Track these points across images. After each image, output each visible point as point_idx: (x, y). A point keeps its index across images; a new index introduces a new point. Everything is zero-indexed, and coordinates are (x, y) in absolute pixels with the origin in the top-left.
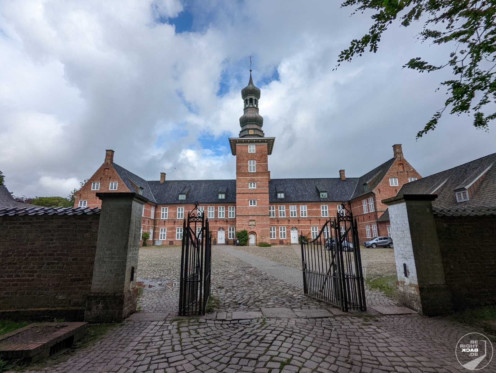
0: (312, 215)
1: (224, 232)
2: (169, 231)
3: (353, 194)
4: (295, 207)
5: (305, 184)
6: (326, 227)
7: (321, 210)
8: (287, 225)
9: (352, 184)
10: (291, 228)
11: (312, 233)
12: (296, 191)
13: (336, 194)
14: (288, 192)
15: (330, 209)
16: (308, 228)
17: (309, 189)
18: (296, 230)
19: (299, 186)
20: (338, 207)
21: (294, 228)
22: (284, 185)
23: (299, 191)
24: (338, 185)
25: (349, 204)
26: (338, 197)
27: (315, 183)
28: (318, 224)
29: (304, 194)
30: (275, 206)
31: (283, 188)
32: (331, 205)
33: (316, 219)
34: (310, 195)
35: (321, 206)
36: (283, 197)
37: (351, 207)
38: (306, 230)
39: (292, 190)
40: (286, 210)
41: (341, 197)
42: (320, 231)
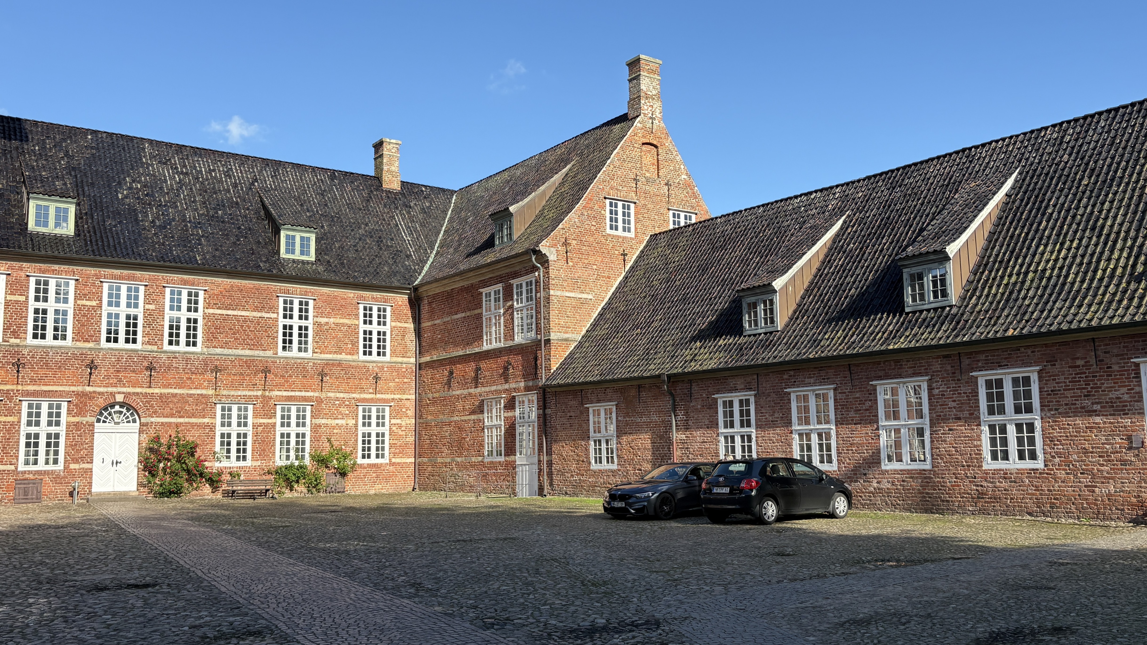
0: (225, 345)
3: (431, 260)
4: (137, 290)
5: (202, 178)
6: (294, 409)
7: (277, 320)
8: (80, 389)
9: (425, 212)
10: (97, 409)
11: (218, 440)
12: (150, 204)
13: (357, 251)
14: (101, 202)
15: (323, 320)
16: (197, 410)
17: (224, 206)
18: (131, 419)
19: (166, 182)
20: (361, 312)
21: (121, 406)
22: (79, 164)
23: (165, 206)
24: (369, 210)
25: (410, 300)
26: (368, 267)
27: (256, 180)
28: (255, 393)
29: (196, 227)
30: (9, 274)
31: (71, 175)
32: (329, 300)
33: (249, 367)
34: (228, 239)
35: (281, 300)
36: (69, 229)
37: (417, 319)
38: (187, 420)
39: (126, 197)
40: (79, 302)
41: (380, 263)
42: (260, 429)
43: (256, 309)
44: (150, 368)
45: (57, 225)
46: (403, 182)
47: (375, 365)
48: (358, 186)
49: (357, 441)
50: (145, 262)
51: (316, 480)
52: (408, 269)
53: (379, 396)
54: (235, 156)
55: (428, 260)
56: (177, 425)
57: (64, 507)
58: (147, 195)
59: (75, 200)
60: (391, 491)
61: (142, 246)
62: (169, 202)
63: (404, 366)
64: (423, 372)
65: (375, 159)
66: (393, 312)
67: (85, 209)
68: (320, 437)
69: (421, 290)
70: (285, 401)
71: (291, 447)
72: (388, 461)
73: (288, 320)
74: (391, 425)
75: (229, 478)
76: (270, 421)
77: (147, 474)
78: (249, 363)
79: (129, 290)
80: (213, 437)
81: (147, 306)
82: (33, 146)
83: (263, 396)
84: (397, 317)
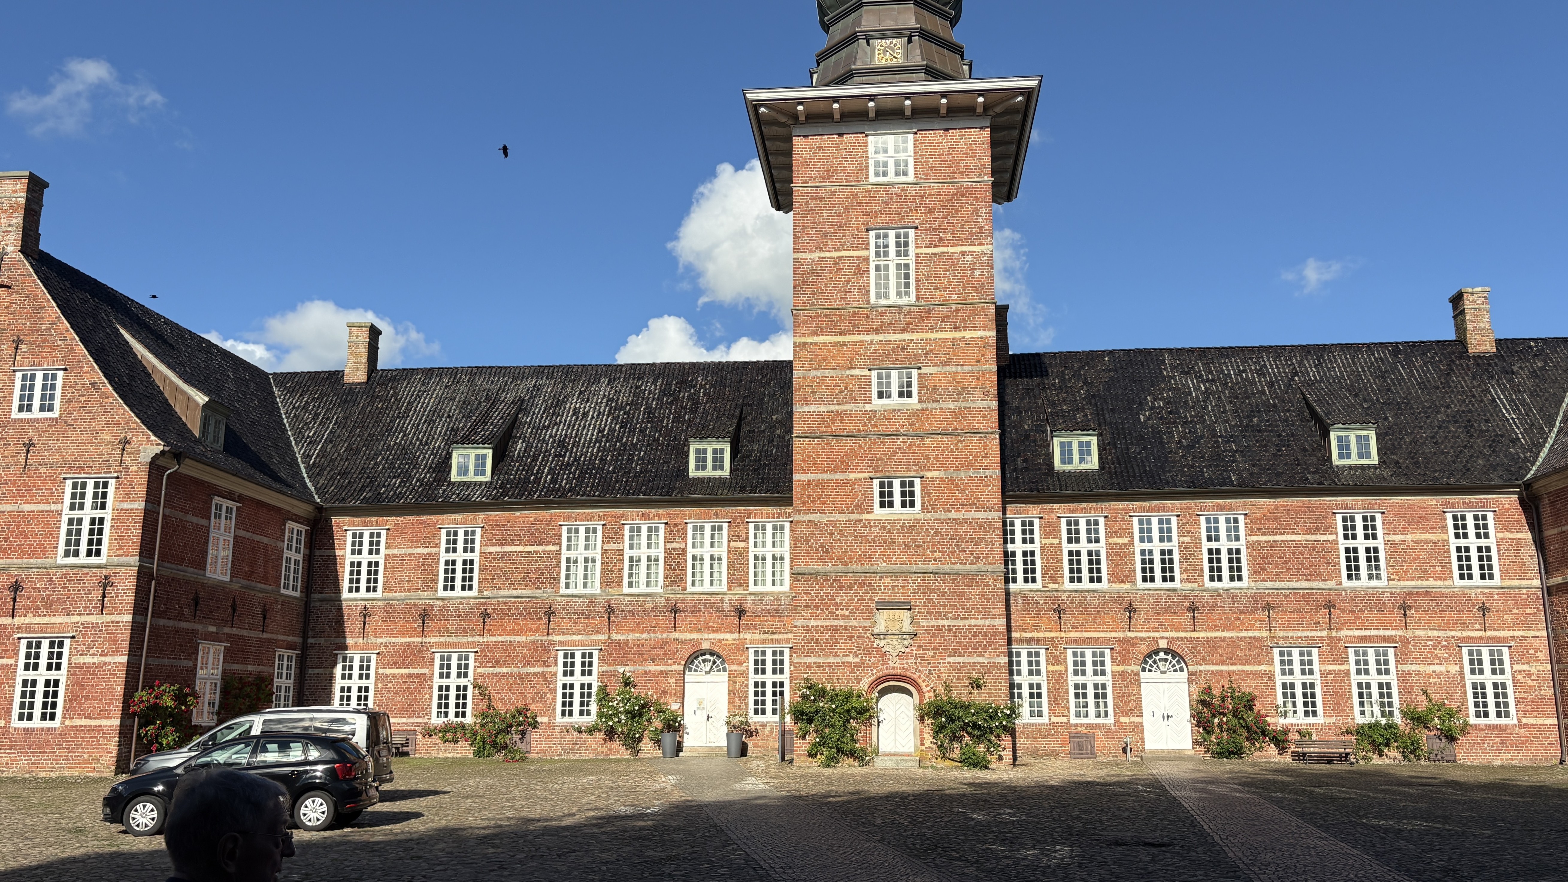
0: (1276, 577)
1: (724, 676)
2: (388, 671)
3: (1551, 441)
4: (1169, 522)
5: (1231, 382)
6: (1371, 652)
7: (1336, 542)
8: (1121, 634)
9: (1537, 376)
10: (1141, 657)
11: (1279, 691)
12: (1174, 423)
13: (1435, 443)
14: (1123, 429)
15: (1398, 538)
16: (1250, 655)
17: (1259, 411)
18: (1177, 667)
19: (1190, 393)
20: (1450, 523)
21: (1166, 653)
22: (1098, 390)
23: (1191, 422)
24: (1450, 387)
25: (1522, 501)
26: (1454, 462)
27: (1296, 374)
28: (1319, 634)
29: (1229, 441)
30: (1041, 518)
31: (1091, 404)
32: (1401, 513)
33: (1308, 602)
34: (1266, 451)
35: (1339, 517)
36: (1093, 463)
37: (1536, 526)
38: (1240, 668)
39: (1148, 419)
40: (1110, 540)
41: (1471, 456)
42: (1330, 677)
43: (1309, 531)
44: (1192, 609)
45: (1081, 460)
46: (1498, 342)
47: (1479, 591)
48: (1433, 358)
49: (1465, 693)
50: (1174, 489)
51: (1412, 744)
52: (1514, 459)
53: (1489, 633)
54: (1267, 349)
55: (1545, 441)
56: (1230, 674)
57: (1117, 764)
58: (1170, 413)
59: (1096, 432)
60: (1526, 763)
61: (1170, 471)
62: (1195, 416)
63: (1524, 591)
64: (1555, 599)
65: (1455, 317)
66: (1497, 520)
67: (1108, 438)
68: (1412, 687)
69: (1535, 486)
70: (1359, 642)
71: (1373, 700)
72: (1515, 722)
73: (1350, 541)
74: (1514, 673)
75: (1297, 737)
76: (1342, 668)
77: (1201, 730)
78: (1307, 597)
79: (1161, 522)
80: (1273, 688)
81: (1182, 539)
82: (1054, 380)
83: (1330, 637)
84: (1503, 524)
